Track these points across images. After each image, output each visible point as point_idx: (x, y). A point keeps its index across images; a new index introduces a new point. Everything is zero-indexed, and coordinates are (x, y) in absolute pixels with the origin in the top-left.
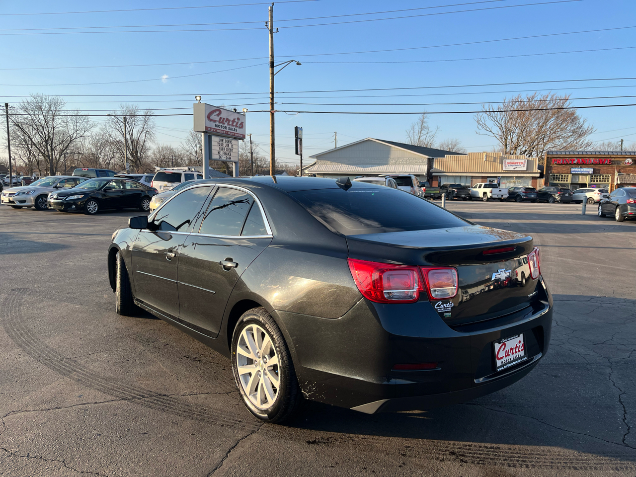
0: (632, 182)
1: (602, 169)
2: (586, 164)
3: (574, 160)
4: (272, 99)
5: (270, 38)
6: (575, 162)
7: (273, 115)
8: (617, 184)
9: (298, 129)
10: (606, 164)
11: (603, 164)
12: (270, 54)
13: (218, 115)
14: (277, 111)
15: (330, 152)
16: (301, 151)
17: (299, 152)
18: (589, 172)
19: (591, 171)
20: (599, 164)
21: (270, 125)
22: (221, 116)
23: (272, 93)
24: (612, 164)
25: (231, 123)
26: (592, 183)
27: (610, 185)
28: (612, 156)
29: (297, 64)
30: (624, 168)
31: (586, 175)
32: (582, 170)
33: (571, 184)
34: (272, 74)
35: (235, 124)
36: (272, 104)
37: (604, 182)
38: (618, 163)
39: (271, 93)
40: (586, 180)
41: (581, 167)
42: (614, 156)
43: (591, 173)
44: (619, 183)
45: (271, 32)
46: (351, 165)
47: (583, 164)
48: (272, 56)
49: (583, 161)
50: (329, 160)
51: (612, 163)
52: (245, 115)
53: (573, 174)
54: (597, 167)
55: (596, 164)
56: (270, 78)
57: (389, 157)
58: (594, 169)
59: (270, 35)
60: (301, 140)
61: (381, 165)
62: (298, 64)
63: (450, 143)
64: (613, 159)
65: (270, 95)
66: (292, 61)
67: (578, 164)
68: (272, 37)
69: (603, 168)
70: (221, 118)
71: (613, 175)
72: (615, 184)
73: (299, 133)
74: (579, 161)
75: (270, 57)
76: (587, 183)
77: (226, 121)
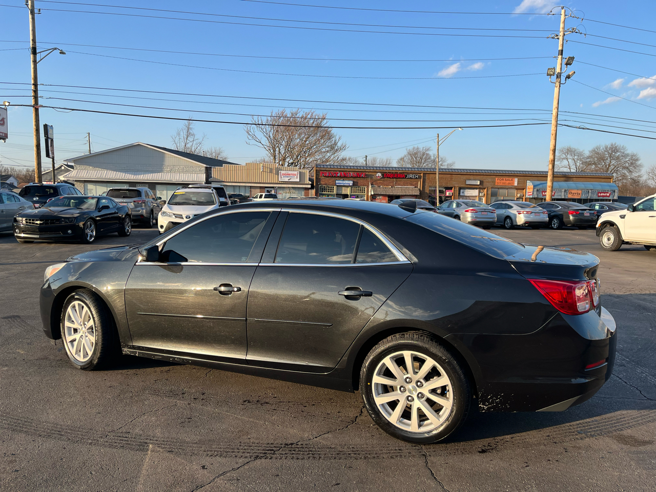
0: (382, 193)
1: (359, 182)
2: (347, 177)
3: (338, 173)
4: (36, 91)
5: (30, 20)
6: (339, 175)
7: (37, 110)
8: (371, 195)
9: (49, 128)
10: (362, 177)
11: (359, 177)
12: (31, 38)
14: (42, 106)
16: (53, 153)
17: (51, 155)
18: (349, 184)
19: (351, 183)
20: (357, 177)
21: (34, 123)
23: (36, 85)
24: (367, 178)
26: (353, 194)
27: (366, 196)
28: (366, 171)
29: (60, 53)
30: (376, 181)
31: (348, 186)
32: (344, 182)
33: (337, 194)
34: (35, 62)
36: (36, 98)
37: (361, 193)
38: (371, 177)
39: (33, 84)
40: (348, 191)
41: (343, 180)
42: (368, 171)
43: (351, 185)
44: (372, 193)
45: (32, 13)
47: (345, 177)
48: (34, 41)
49: (344, 174)
51: (366, 177)
53: (337, 186)
54: (355, 180)
55: (355, 177)
56: (32, 66)
57: (163, 164)
58: (353, 182)
59: (30, 16)
60: (52, 140)
61: (155, 173)
62: (62, 53)
63: (213, 151)
64: (367, 173)
65: (33, 87)
66: (56, 49)
67: (340, 177)
68: (33, 19)
69: (360, 181)
71: (368, 187)
72: (370, 194)
73: (50, 132)
74: (341, 174)
75: (31, 41)
76: (349, 194)
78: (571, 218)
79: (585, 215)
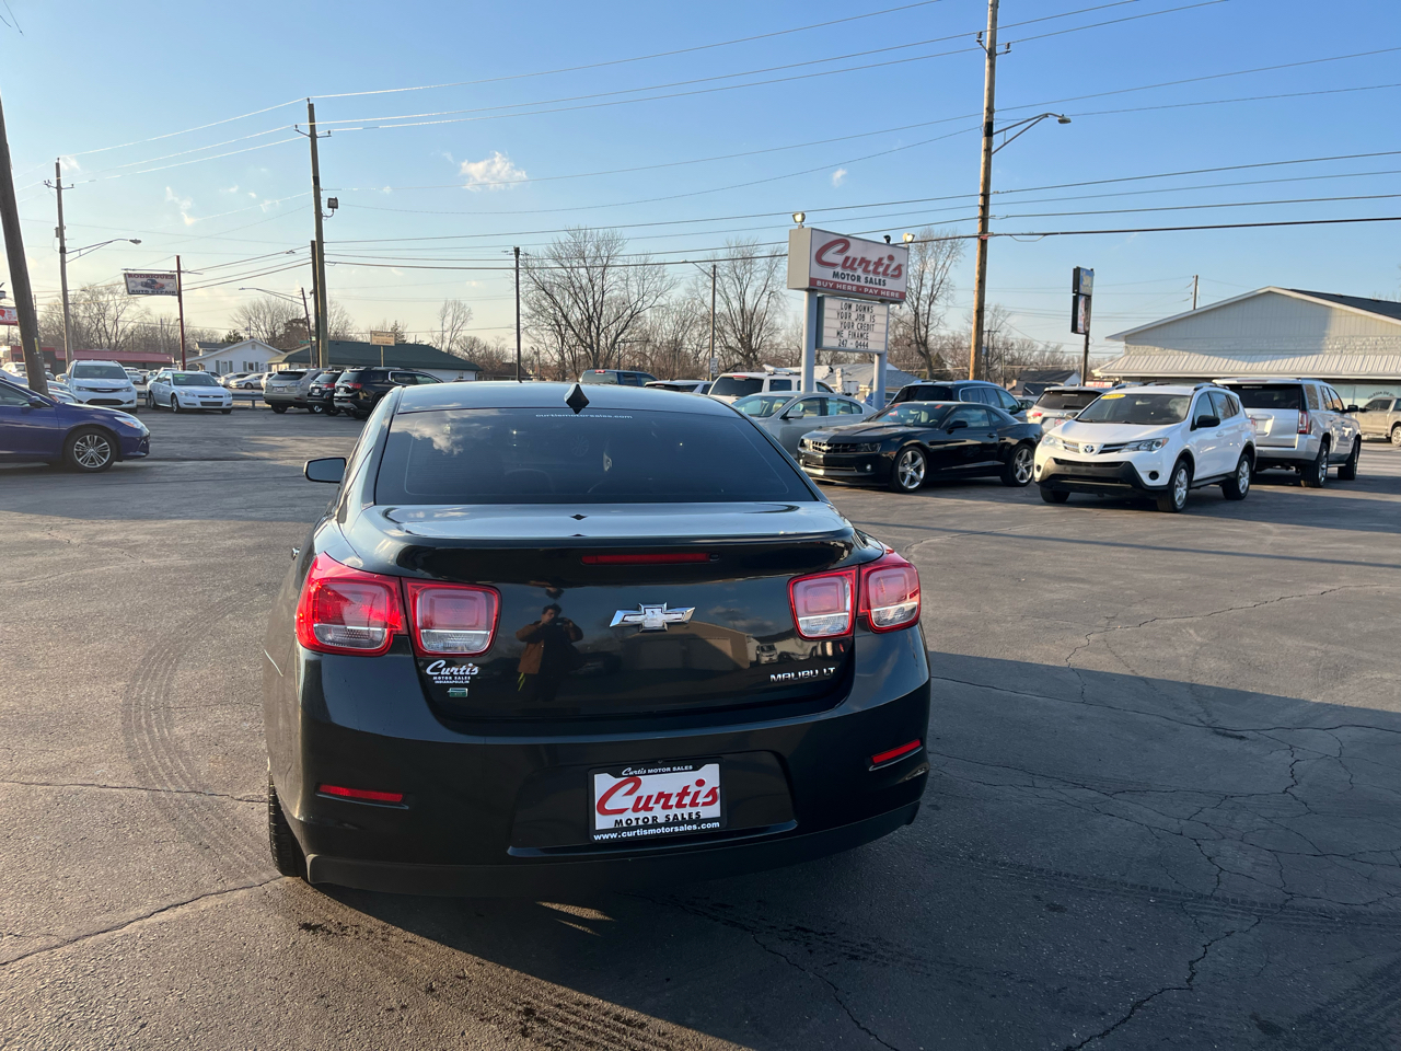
4: (985, 208)
5: (987, 69)
7: (983, 243)
9: (1082, 274)
12: (985, 105)
13: (841, 251)
14: (993, 235)
15: (1160, 326)
16: (1087, 323)
17: (1080, 326)
21: (976, 268)
22: (848, 253)
23: (986, 195)
25: (871, 268)
29: (1061, 122)
34: (988, 151)
35: (881, 270)
36: (984, 220)
39: (982, 195)
45: (992, 54)
46: (1215, 355)
48: (990, 110)
50: (1156, 345)
52: (908, 249)
56: (983, 159)
57: (1324, 335)
59: (987, 62)
60: (1088, 298)
62: (1063, 121)
65: (980, 200)
66: (1046, 116)
68: (992, 66)
70: (847, 258)
73: (1085, 281)
75: (985, 111)
77: (860, 264)
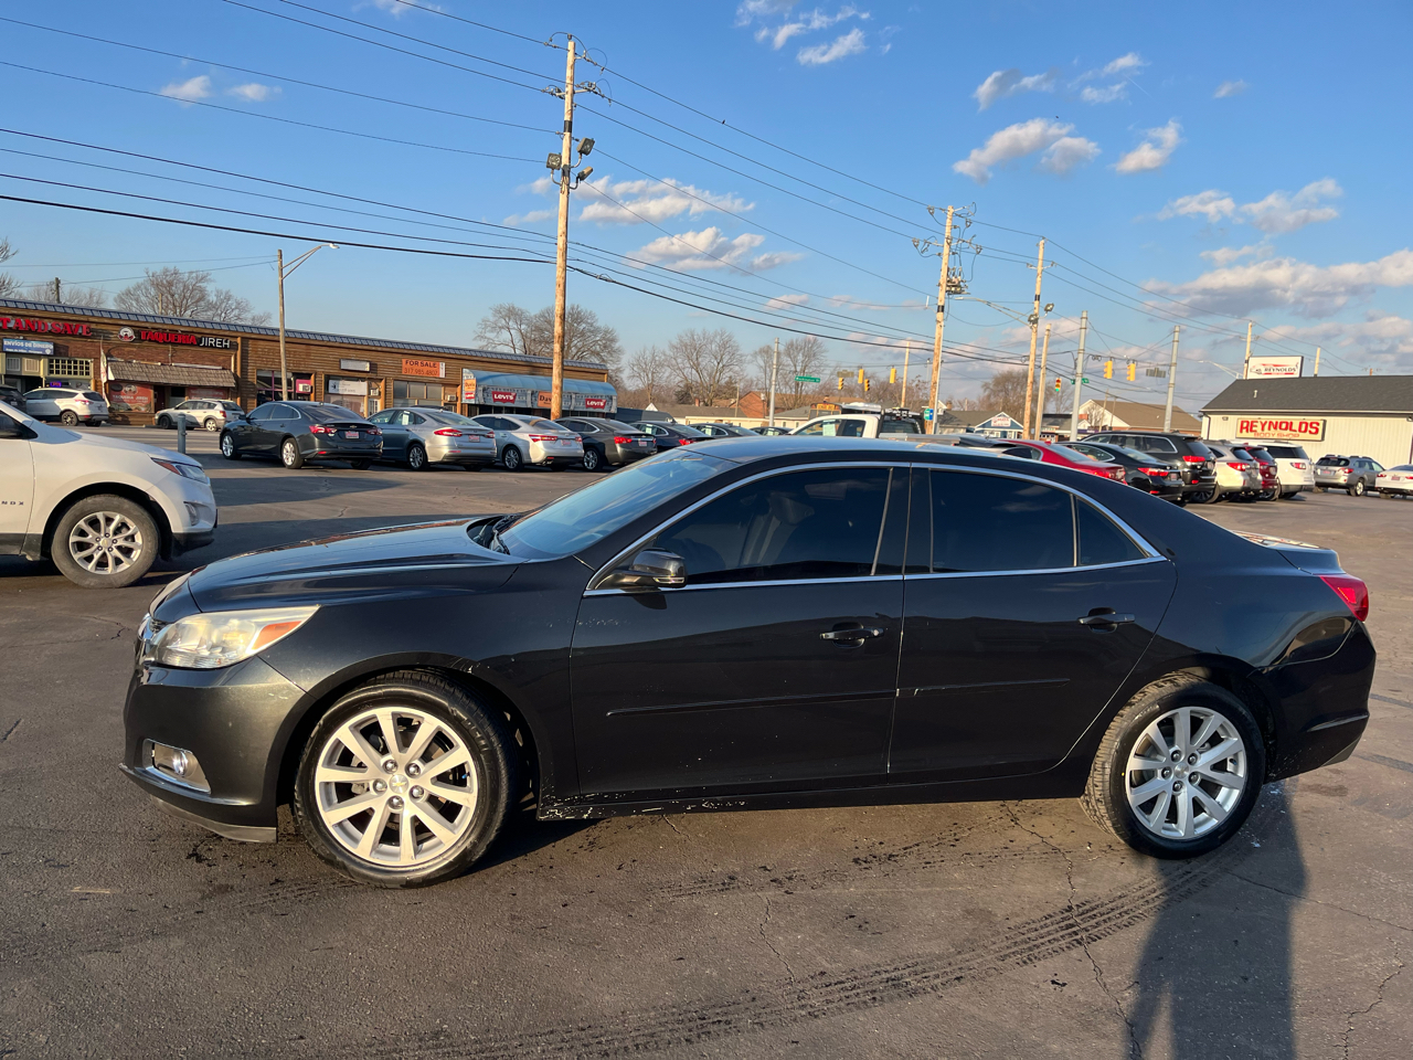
0: (139, 379)
1: (71, 347)
2: (36, 332)
3: (8, 321)
6: (12, 324)
8: (108, 381)
10: (81, 336)
11: (73, 335)
18: (44, 350)
19: (48, 348)
20: (66, 334)
24: (92, 337)
26: (54, 375)
27: (92, 383)
28: (91, 319)
30: (119, 346)
31: (38, 357)
32: (28, 345)
33: (6, 376)
37: (78, 376)
38: (106, 335)
40: (40, 369)
41: (25, 339)
42: (96, 320)
43: (48, 352)
44: (111, 378)
47: (30, 329)
49: (28, 323)
51: (92, 334)
53: (7, 353)
54: (61, 341)
55: (59, 334)
58: (55, 345)
64: (93, 326)
67: (17, 331)
69: (75, 345)
71: (97, 360)
72: (104, 380)
74: (18, 322)
76: (42, 375)
78: (619, 449)
79: (641, 444)
